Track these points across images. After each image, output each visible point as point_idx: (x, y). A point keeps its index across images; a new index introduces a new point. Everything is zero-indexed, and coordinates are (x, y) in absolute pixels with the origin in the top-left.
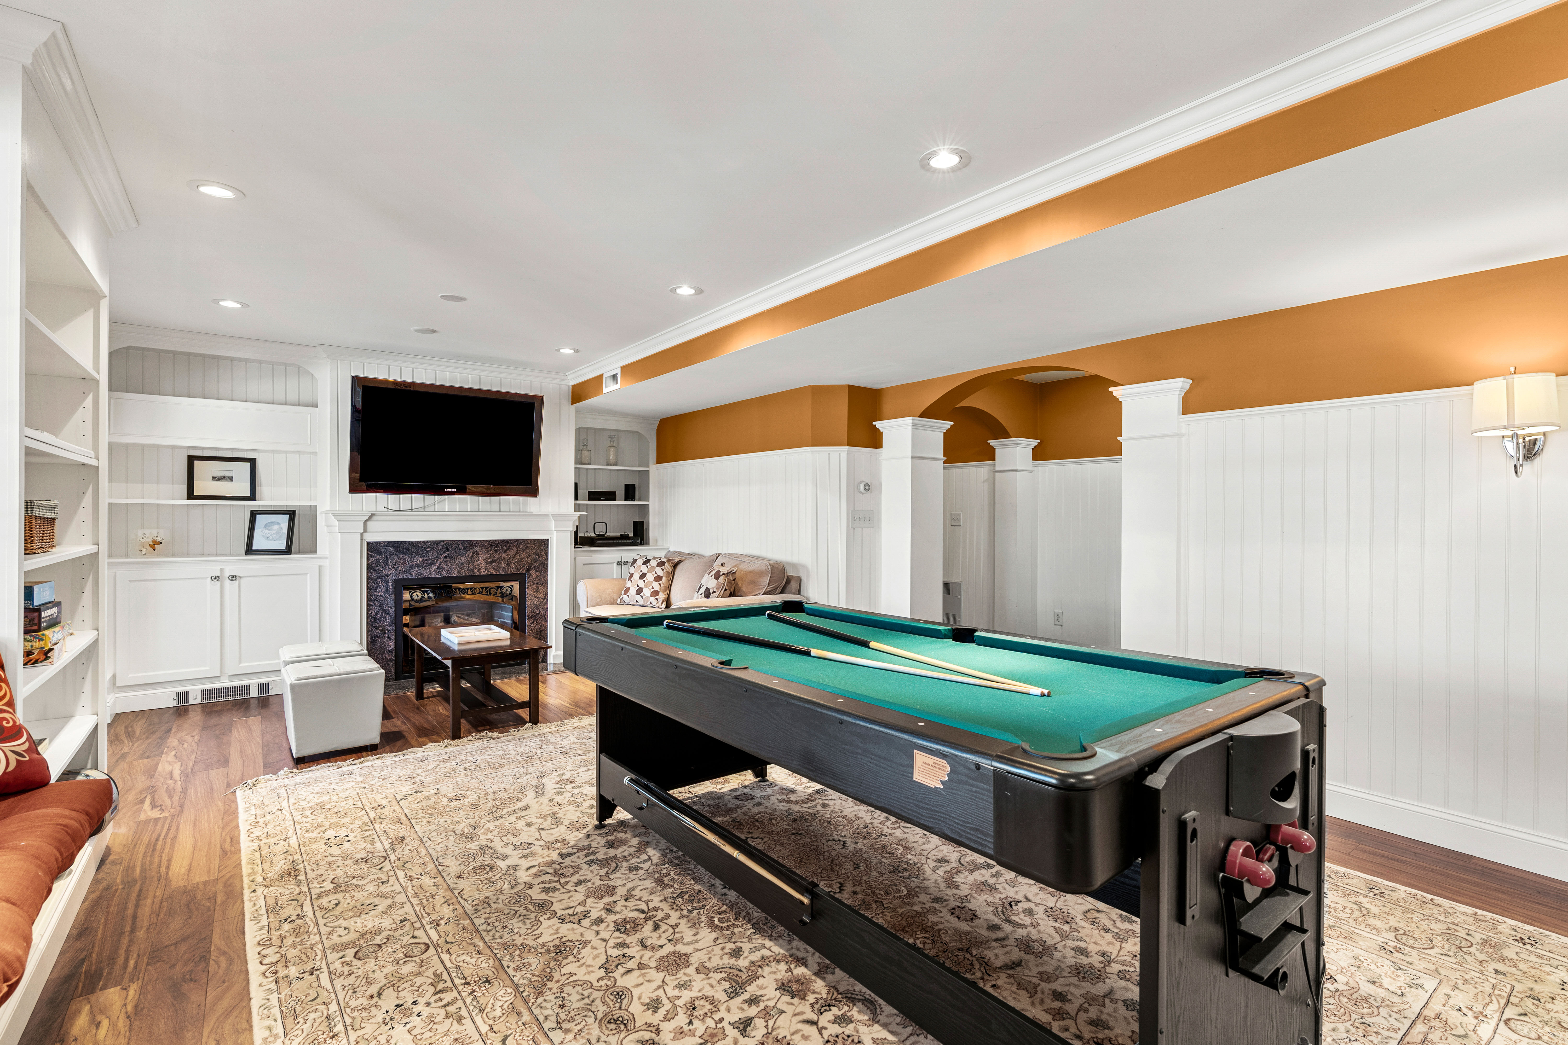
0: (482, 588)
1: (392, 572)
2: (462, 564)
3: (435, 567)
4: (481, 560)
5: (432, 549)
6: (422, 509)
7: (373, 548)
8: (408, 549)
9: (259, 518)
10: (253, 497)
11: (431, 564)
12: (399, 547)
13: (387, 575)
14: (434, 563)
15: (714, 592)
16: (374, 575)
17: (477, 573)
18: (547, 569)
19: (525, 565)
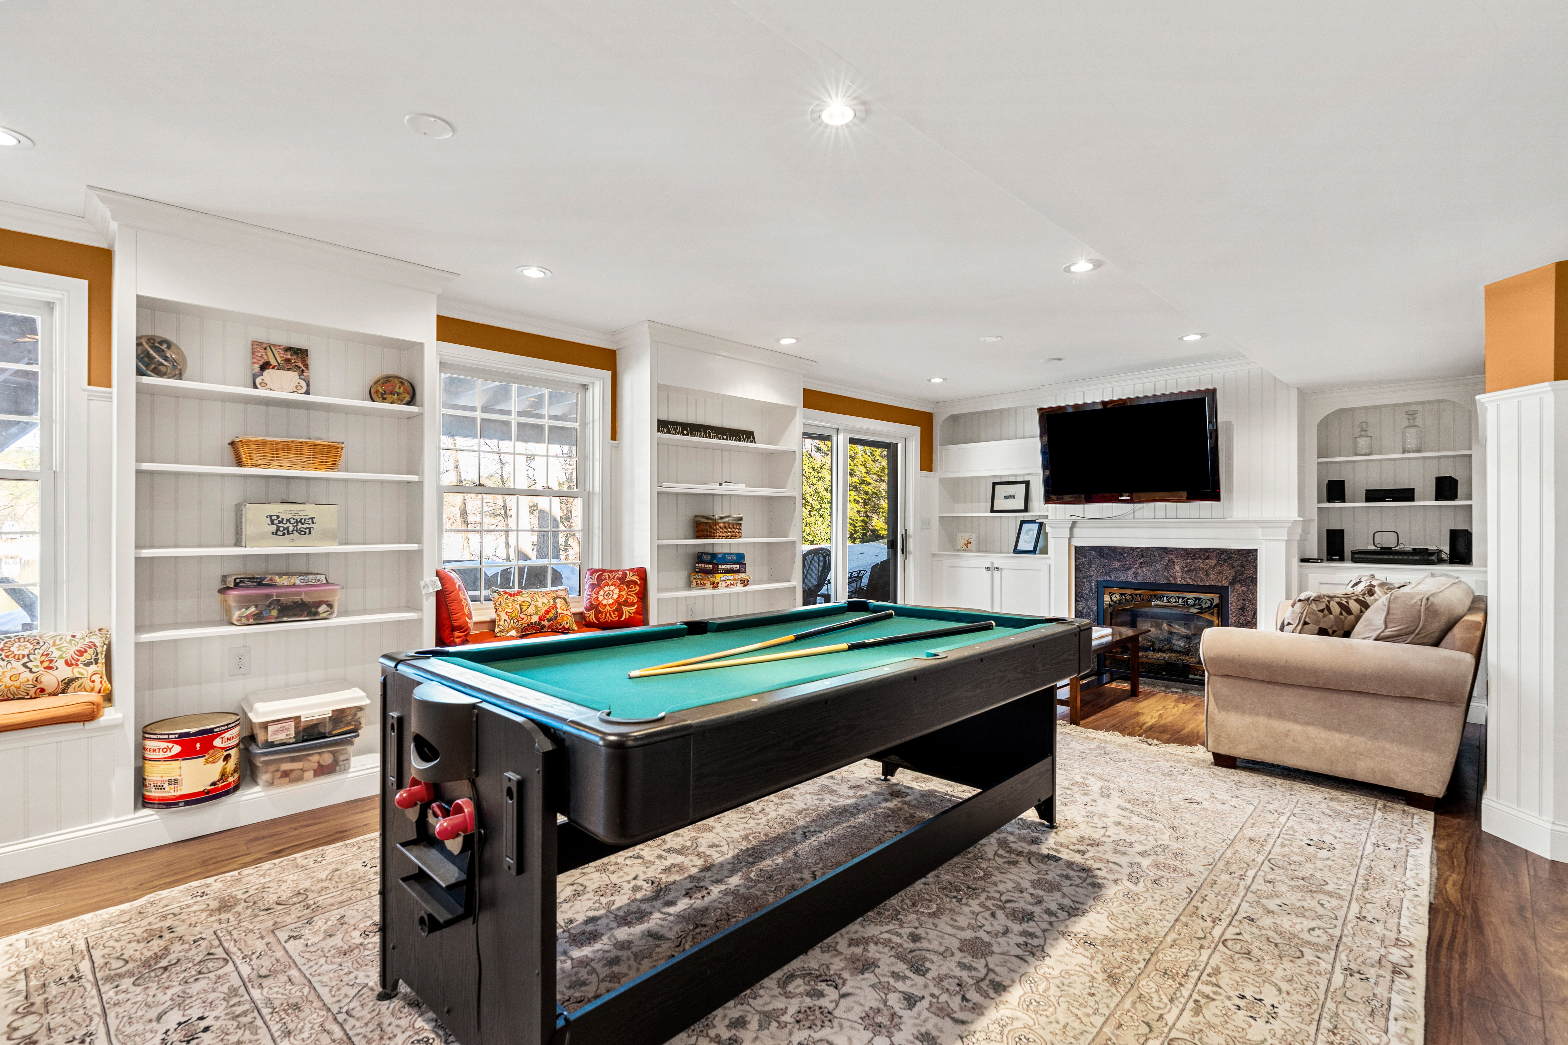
0: (1179, 598)
1: (1095, 574)
2: (1157, 571)
3: (1131, 572)
4: (1177, 568)
5: (1129, 554)
6: (1123, 517)
7: (1080, 551)
8: (1108, 554)
9: (1024, 525)
10: (1026, 509)
11: (1128, 569)
12: (1101, 552)
13: (1091, 576)
14: (1131, 568)
15: (1289, 624)
16: (1081, 575)
17: (1173, 582)
18: (1256, 584)
19: (1227, 577)
